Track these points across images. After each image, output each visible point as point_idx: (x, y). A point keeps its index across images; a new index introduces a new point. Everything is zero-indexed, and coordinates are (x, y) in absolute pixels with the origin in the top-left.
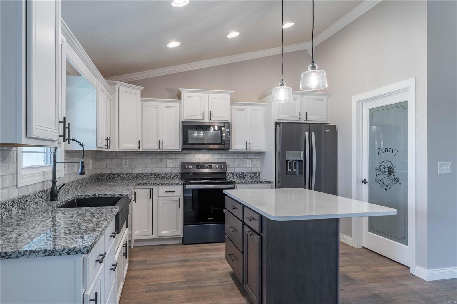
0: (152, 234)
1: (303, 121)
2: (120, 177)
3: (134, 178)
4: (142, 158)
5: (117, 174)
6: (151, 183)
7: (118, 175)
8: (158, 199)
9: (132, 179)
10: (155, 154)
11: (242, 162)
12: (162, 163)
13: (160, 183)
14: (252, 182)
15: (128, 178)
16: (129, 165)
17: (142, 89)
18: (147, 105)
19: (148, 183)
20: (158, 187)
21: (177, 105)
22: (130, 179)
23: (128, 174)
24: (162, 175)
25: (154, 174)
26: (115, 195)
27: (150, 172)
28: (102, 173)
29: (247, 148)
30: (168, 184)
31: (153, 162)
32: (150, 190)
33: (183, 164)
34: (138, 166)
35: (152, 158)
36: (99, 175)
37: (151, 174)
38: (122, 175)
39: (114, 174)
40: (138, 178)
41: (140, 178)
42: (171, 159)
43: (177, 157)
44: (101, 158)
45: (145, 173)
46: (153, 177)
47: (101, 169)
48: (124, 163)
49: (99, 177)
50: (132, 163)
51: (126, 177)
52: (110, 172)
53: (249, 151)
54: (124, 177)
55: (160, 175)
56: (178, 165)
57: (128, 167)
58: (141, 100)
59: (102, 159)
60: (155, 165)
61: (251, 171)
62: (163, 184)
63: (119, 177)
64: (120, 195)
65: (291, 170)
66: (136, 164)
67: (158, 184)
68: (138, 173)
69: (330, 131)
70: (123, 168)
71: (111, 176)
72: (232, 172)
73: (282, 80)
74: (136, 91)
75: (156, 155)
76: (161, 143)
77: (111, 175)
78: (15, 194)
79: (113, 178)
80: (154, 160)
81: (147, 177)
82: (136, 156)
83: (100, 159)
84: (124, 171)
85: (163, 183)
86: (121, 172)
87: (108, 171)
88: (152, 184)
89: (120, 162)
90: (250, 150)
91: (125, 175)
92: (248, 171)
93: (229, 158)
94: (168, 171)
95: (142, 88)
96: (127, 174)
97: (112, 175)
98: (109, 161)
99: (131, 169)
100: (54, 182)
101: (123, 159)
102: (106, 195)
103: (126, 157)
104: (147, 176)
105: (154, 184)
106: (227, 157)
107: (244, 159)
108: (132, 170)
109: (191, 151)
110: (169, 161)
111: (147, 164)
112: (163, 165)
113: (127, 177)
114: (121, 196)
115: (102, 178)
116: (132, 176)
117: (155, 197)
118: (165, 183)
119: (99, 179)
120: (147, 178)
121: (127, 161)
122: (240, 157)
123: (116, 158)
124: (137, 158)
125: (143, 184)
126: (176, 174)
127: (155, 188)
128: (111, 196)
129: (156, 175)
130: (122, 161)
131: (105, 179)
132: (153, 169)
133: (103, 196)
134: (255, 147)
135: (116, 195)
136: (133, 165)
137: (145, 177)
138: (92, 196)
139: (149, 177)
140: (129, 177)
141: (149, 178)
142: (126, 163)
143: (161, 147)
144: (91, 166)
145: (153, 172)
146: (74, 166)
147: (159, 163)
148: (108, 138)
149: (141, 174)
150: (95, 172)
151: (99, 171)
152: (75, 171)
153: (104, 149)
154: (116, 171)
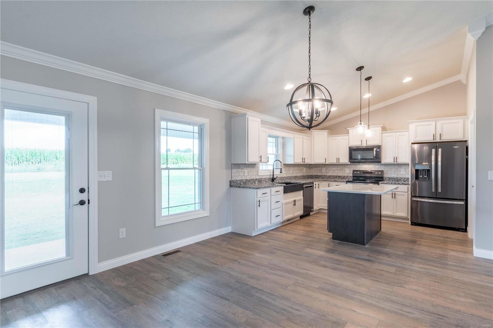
1: (438, 140)
11: (397, 170)
14: (391, 183)
16: (325, 171)
18: (331, 139)
20: (333, 183)
21: (347, 137)
27: (336, 175)
29: (394, 161)
30: (337, 181)
32: (329, 184)
33: (354, 171)
36: (311, 176)
39: (318, 176)
40: (329, 178)
42: (348, 168)
43: (351, 167)
46: (337, 178)
53: (395, 163)
55: (341, 177)
56: (352, 172)
58: (328, 137)
59: (313, 168)
60: (339, 171)
61: (404, 177)
62: (335, 181)
63: (320, 177)
65: (422, 176)
66: (329, 170)
69: (458, 147)
70: (322, 172)
71: (316, 176)
72: (388, 176)
73: (369, 126)
74: (325, 133)
75: (337, 166)
76: (338, 159)
78: (258, 177)
80: (338, 168)
84: (323, 174)
86: (321, 175)
87: (315, 174)
88: (331, 181)
89: (321, 170)
90: (397, 162)
91: (323, 176)
92: (401, 177)
93: (387, 167)
94: (346, 175)
95: (327, 131)
98: (316, 169)
99: (326, 173)
100: (273, 175)
101: (322, 168)
103: (324, 167)
104: (334, 177)
106: (385, 167)
107: (399, 169)
109: (360, 163)
110: (346, 169)
111: (334, 170)
112: (343, 172)
116: (327, 177)
121: (325, 169)
122: (395, 167)
123: (319, 167)
124: (329, 167)
125: (325, 181)
126: (351, 177)
129: (339, 177)
131: (314, 177)
134: (400, 161)
136: (327, 171)
140: (325, 177)
142: (324, 170)
143: (338, 162)
144: (304, 171)
145: (338, 175)
146: (290, 170)
147: (341, 170)
148: (304, 158)
149: (331, 176)
150: (309, 174)
151: (311, 174)
152: (291, 172)
153: (302, 163)
154: (319, 174)
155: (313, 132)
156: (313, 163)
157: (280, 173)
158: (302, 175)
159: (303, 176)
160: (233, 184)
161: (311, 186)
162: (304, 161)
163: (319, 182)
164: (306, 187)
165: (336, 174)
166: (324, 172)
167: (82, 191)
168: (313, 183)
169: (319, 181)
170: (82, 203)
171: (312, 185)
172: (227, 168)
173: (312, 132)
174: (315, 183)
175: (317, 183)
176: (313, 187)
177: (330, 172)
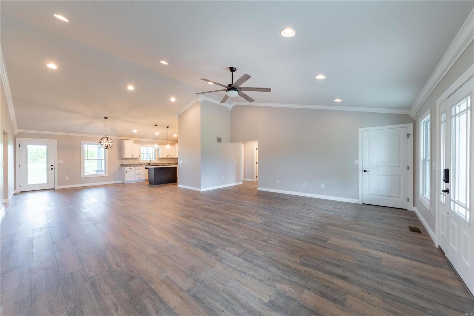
160: (122, 165)
167: (52, 166)
170: (52, 169)
172: (119, 159)
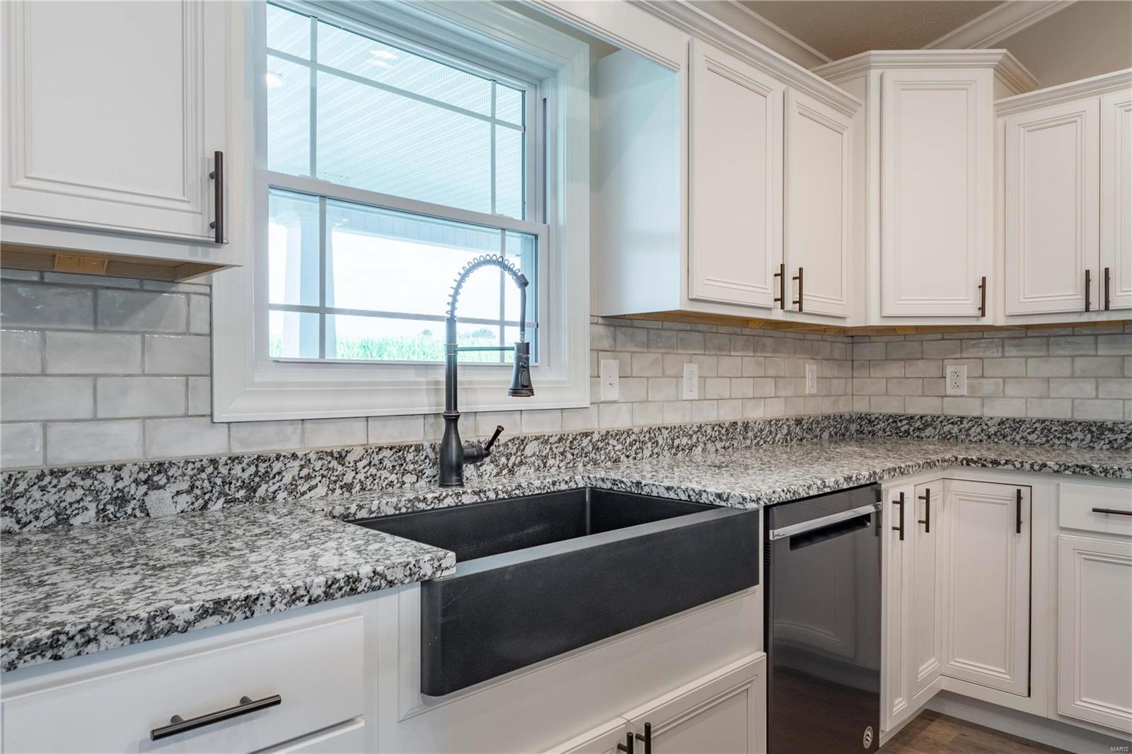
0: (1029, 695)
2: (935, 428)
3: (989, 437)
4: (1027, 358)
5: (921, 418)
6: (1022, 463)
7: (927, 422)
8: (1057, 538)
9: (981, 441)
10: (1092, 339)
12: (1123, 377)
13: (1067, 468)
15: (963, 437)
16: (971, 387)
17: (1000, 57)
18: (1024, 126)
19: (1007, 462)
20: (1058, 485)
22: (970, 441)
23: (965, 421)
24: (1122, 432)
25: (1080, 424)
26: (700, 493)
27: (1067, 416)
28: (872, 411)
30: (1109, 476)
31: (1078, 372)
32: (1019, 491)
34: (1009, 391)
35: (1073, 357)
36: (861, 418)
37: (1066, 423)
38: (941, 422)
39: (911, 418)
40: (1004, 437)
41: (1013, 441)
44: (870, 361)
45: (1038, 421)
46: (1076, 439)
47: (867, 397)
48: (948, 375)
49: (861, 426)
50: (982, 377)
51: (955, 430)
52: (901, 412)
54: (950, 433)
55: (1112, 430)
57: (965, 393)
58: (1000, 111)
59: (872, 363)
60: (1089, 387)
62: (1083, 471)
63: (930, 429)
64: (719, 496)
66: (1001, 380)
67: (1056, 468)
68: (1007, 419)
70: (947, 396)
71: (899, 424)
75: (1096, 343)
76: (1097, 283)
77: (901, 421)
79: (907, 432)
80: (1081, 364)
81: (1047, 436)
82: (1000, 349)
83: (867, 363)
84: (953, 409)
85: (1083, 467)
86: (940, 413)
87: (893, 407)
88: (1027, 466)
89: (935, 372)
91: (952, 423)
96: (962, 419)
97: (905, 422)
98: (895, 370)
99: (977, 402)
100: (450, 421)
101: (946, 361)
102: (673, 488)
103: (959, 356)
104: (1047, 431)
105: (1036, 467)
108: (983, 406)
111: (1048, 380)
113: (960, 431)
114: (722, 503)
115: (870, 429)
116: (982, 430)
117: (1042, 527)
118: (1092, 470)
119: (862, 432)
120: (1048, 441)
121: (964, 370)
123: (922, 359)
124: (1003, 357)
125: (982, 463)
127: (1042, 488)
128: (689, 496)
129: (1091, 432)
130: (943, 369)
131: (880, 433)
132: (1077, 402)
133: (664, 490)
135: (704, 495)
136: (988, 386)
137: (1039, 437)
138: (630, 487)
139: (1059, 438)
140: (971, 432)
141: (1057, 442)
142: (958, 376)
143: (1096, 301)
144: (810, 386)
145: (1080, 416)
146: (679, 377)
147: (1107, 378)
148: (791, 272)
149: (1022, 421)
150: (844, 408)
151: (861, 407)
152: (686, 395)
153: (778, 315)
154: (920, 406)
155: (874, 74)
156: (875, 321)
157: (515, 392)
158: (792, 413)
159: (799, 422)
161: (861, 521)
162: (791, 295)
163: (929, 480)
164: (796, 541)
165: (1068, 404)
166: (964, 391)
168: (874, 490)
169: (930, 465)
171: (869, 509)
173: (866, 67)
174: (891, 491)
175: (910, 487)
176: (871, 525)
177: (1010, 391)
